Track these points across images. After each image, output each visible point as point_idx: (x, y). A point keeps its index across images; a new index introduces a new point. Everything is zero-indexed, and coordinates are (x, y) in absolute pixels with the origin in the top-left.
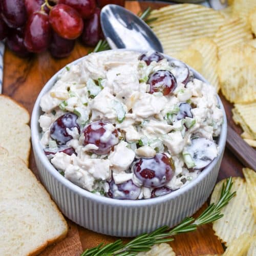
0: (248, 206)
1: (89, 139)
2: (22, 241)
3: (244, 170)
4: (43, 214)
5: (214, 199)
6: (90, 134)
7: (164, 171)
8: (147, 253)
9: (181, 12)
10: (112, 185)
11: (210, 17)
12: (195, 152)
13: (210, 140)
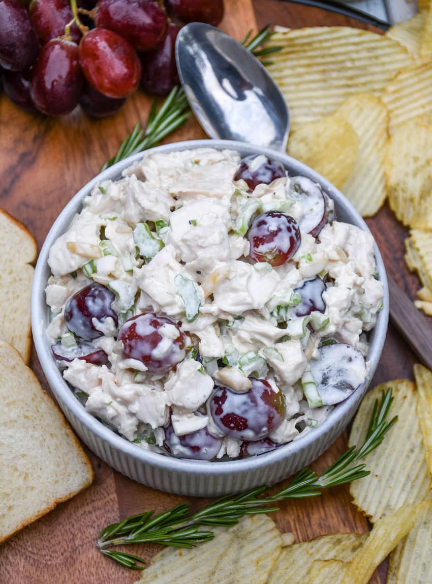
0: (418, 443)
1: (130, 351)
2: (11, 503)
3: (416, 367)
4: (50, 452)
5: (358, 429)
6: (133, 343)
7: (263, 419)
8: (231, 530)
9: (327, 40)
10: (170, 434)
11: (379, 52)
12: (326, 372)
13: (355, 349)
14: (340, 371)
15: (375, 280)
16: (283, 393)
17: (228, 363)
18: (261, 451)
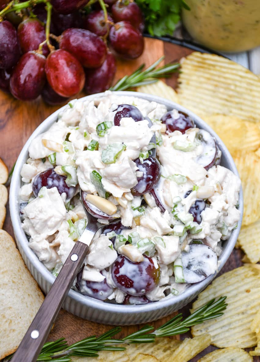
4: (27, 307)
7: (144, 284)
10: (81, 278)
12: (191, 261)
13: (213, 250)
14: (200, 263)
15: (236, 208)
16: (160, 269)
17: (132, 242)
18: (138, 303)
